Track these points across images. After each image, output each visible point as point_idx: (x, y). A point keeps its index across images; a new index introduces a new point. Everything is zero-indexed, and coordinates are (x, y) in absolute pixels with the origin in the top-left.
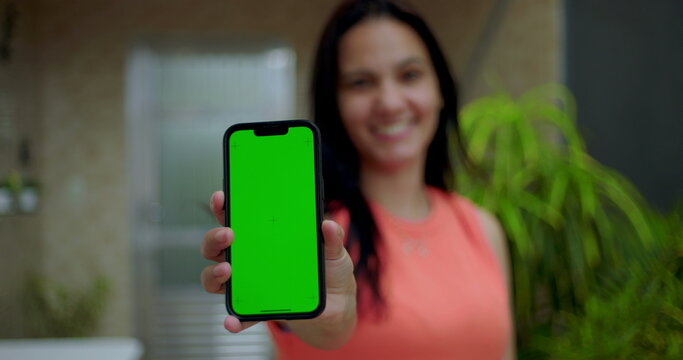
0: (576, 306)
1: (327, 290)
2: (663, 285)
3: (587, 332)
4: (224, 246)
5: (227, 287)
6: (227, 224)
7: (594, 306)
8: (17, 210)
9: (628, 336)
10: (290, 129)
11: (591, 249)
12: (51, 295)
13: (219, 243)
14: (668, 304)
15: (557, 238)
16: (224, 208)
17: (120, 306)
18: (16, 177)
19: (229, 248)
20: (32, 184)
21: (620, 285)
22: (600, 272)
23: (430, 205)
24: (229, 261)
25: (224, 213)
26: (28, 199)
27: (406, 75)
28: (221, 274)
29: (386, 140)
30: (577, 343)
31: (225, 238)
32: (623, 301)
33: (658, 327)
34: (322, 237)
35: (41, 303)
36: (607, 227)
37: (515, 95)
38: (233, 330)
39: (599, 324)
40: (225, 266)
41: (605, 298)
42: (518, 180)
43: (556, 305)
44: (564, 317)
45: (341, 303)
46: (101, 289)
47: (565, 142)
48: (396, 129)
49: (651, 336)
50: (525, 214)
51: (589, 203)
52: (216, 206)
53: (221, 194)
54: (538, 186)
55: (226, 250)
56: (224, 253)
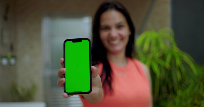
0: (175, 93)
1: (93, 86)
2: (199, 86)
3: (177, 100)
4: (63, 73)
5: (64, 85)
6: (64, 67)
7: (179, 93)
8: (9, 64)
9: (189, 101)
10: (82, 41)
11: (179, 76)
12: (19, 90)
13: (62, 72)
14: (201, 92)
15: (169, 73)
16: (64, 63)
17: (40, 92)
18: (9, 54)
19: (65, 74)
20: (14, 57)
21: (187, 86)
22: (181, 82)
23: (127, 62)
24: (65, 78)
25: (64, 64)
26: (13, 61)
27: (119, 27)
28: (62, 81)
29: (113, 45)
30: (174, 103)
31: (63, 71)
32: (188, 91)
33: (198, 99)
34: (91, 71)
35: (16, 92)
36: (183, 69)
37: (157, 30)
38: (66, 97)
39: (181, 98)
40: (64, 79)
41: (183, 90)
42: (157, 55)
43: (168, 92)
44: (171, 96)
45: (98, 90)
46: (34, 87)
47: (171, 44)
48: (116, 42)
49: (196, 101)
50: (159, 65)
51: (178, 62)
52: (61, 62)
53: (63, 59)
54: (163, 57)
55: (64, 74)
56: (64, 75)
